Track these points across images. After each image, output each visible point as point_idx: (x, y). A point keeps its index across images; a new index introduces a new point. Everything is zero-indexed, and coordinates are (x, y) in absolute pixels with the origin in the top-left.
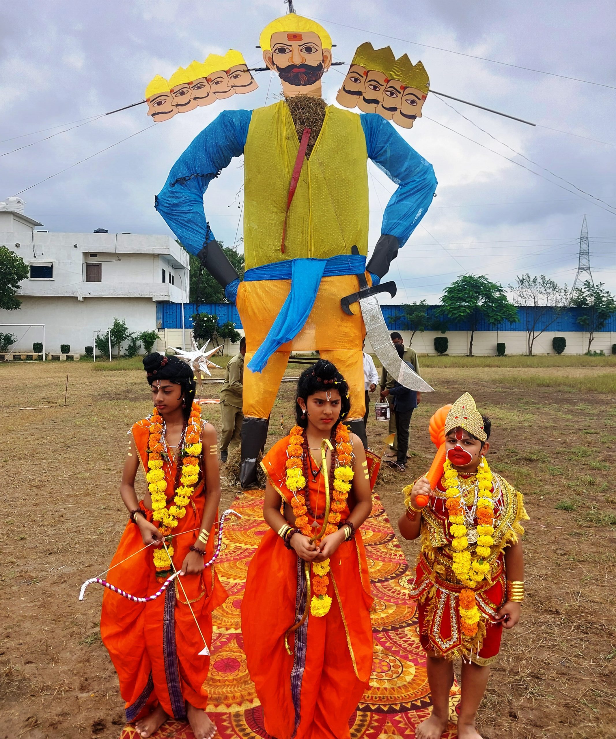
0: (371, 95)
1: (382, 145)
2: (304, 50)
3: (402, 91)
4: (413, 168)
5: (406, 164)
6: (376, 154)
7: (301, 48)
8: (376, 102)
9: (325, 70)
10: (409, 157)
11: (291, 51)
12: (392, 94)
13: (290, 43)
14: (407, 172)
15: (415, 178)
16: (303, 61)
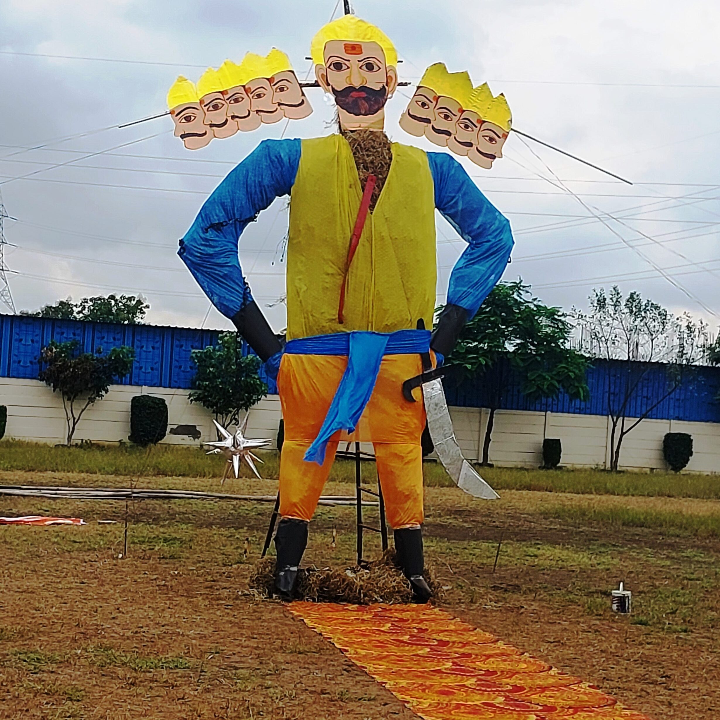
1: (453, 195)
2: (364, 67)
3: (478, 125)
4: (489, 226)
5: (480, 220)
6: (445, 204)
7: (360, 64)
8: (447, 133)
9: (390, 96)
10: (484, 211)
11: (348, 68)
12: (467, 127)
13: (347, 57)
15: (490, 237)
16: (363, 81)
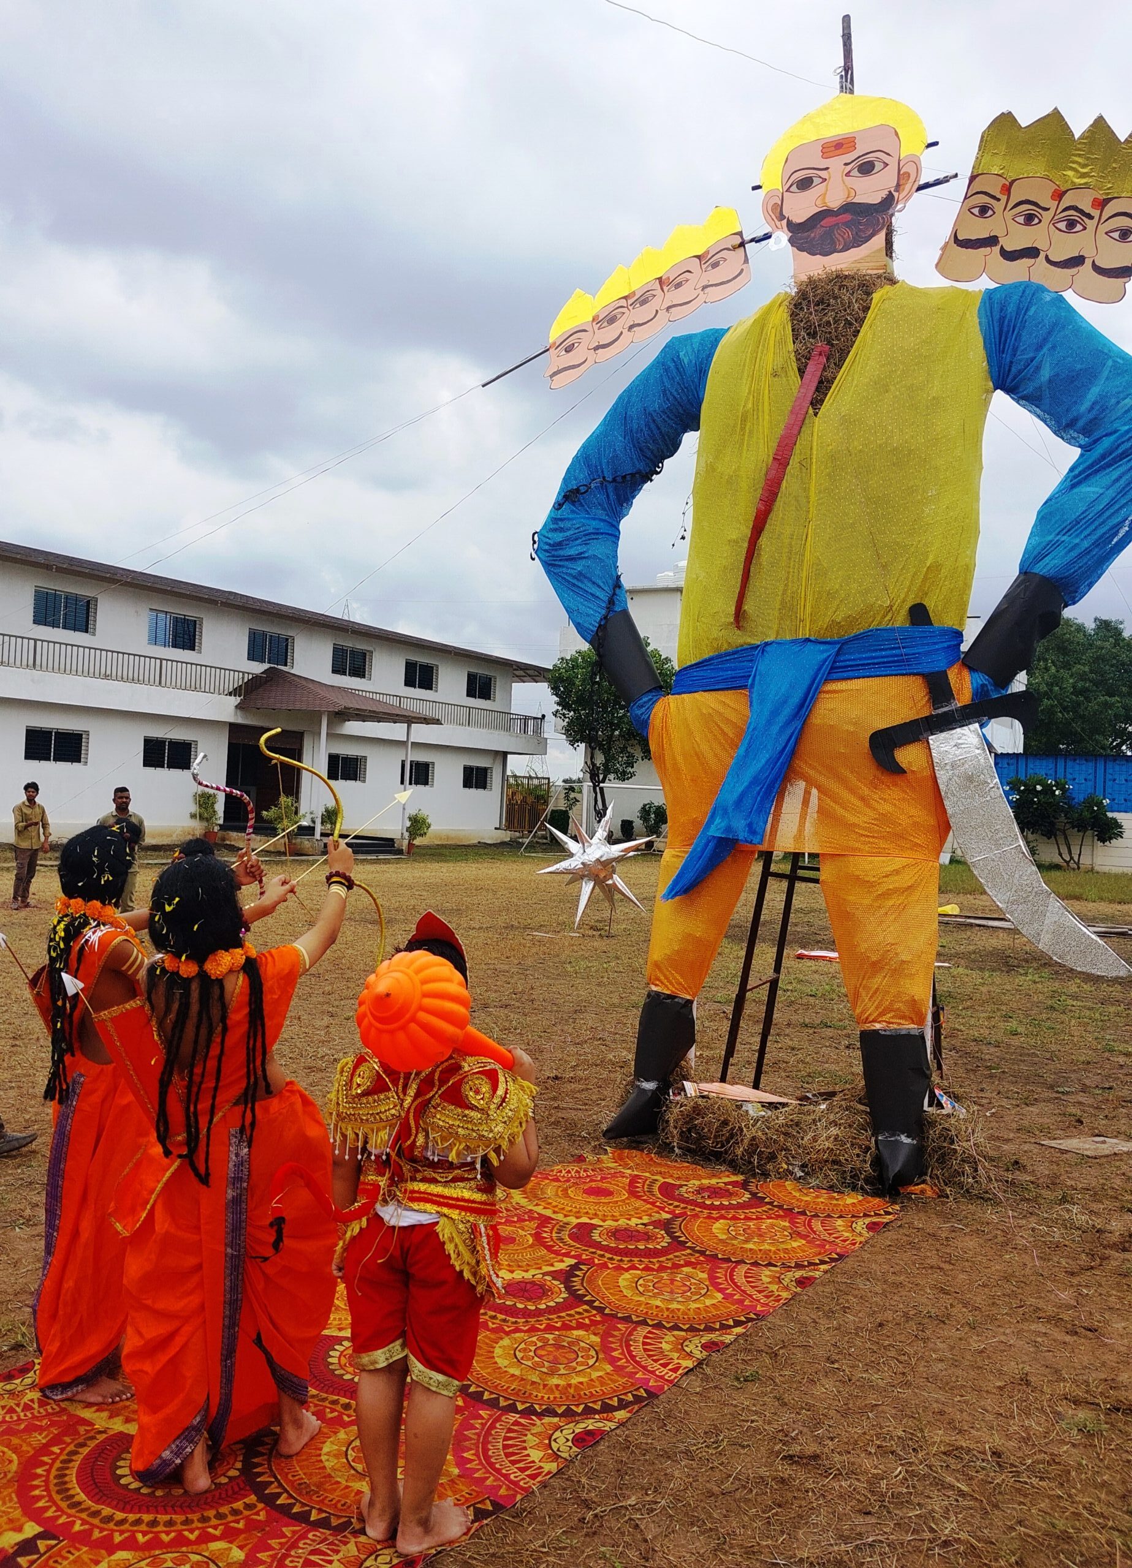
0: (1017, 238)
1: (1031, 355)
2: (855, 172)
3: (1096, 213)
4: (1113, 401)
5: (1094, 393)
6: (1014, 378)
7: (849, 168)
8: (1032, 252)
9: (899, 206)
11: (824, 180)
12: (1071, 224)
13: (825, 164)
14: (1094, 412)
16: (849, 197)
